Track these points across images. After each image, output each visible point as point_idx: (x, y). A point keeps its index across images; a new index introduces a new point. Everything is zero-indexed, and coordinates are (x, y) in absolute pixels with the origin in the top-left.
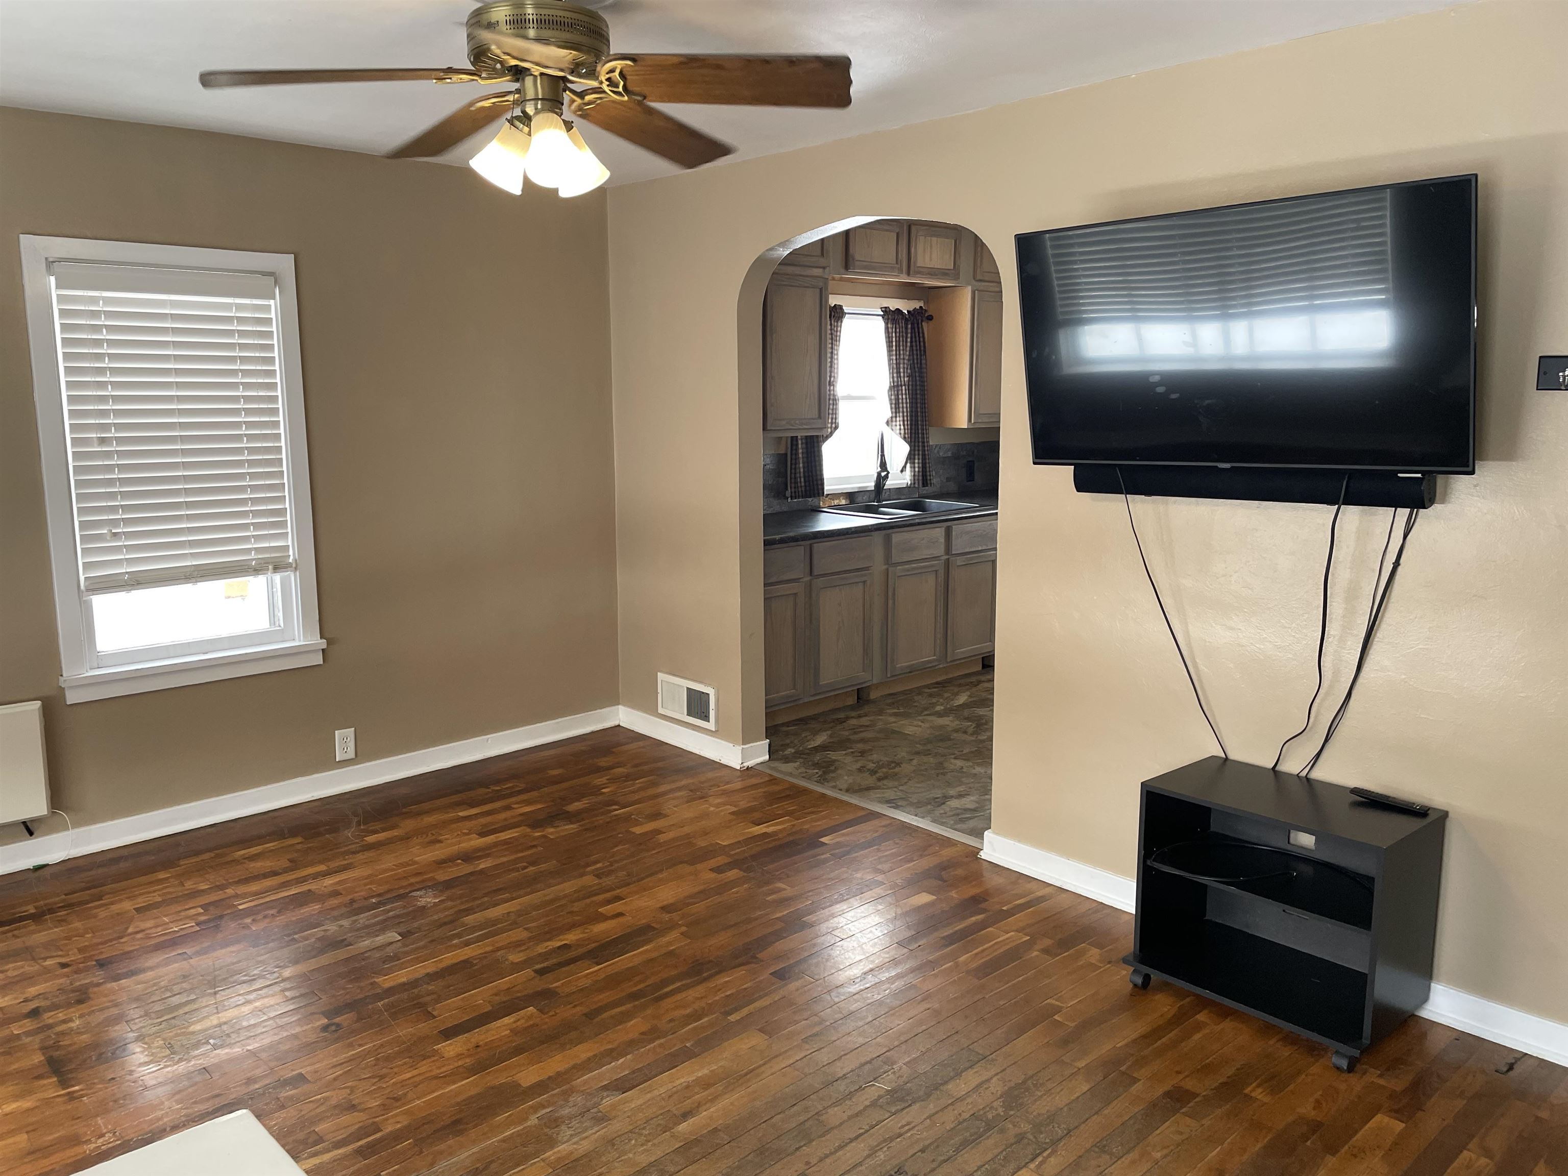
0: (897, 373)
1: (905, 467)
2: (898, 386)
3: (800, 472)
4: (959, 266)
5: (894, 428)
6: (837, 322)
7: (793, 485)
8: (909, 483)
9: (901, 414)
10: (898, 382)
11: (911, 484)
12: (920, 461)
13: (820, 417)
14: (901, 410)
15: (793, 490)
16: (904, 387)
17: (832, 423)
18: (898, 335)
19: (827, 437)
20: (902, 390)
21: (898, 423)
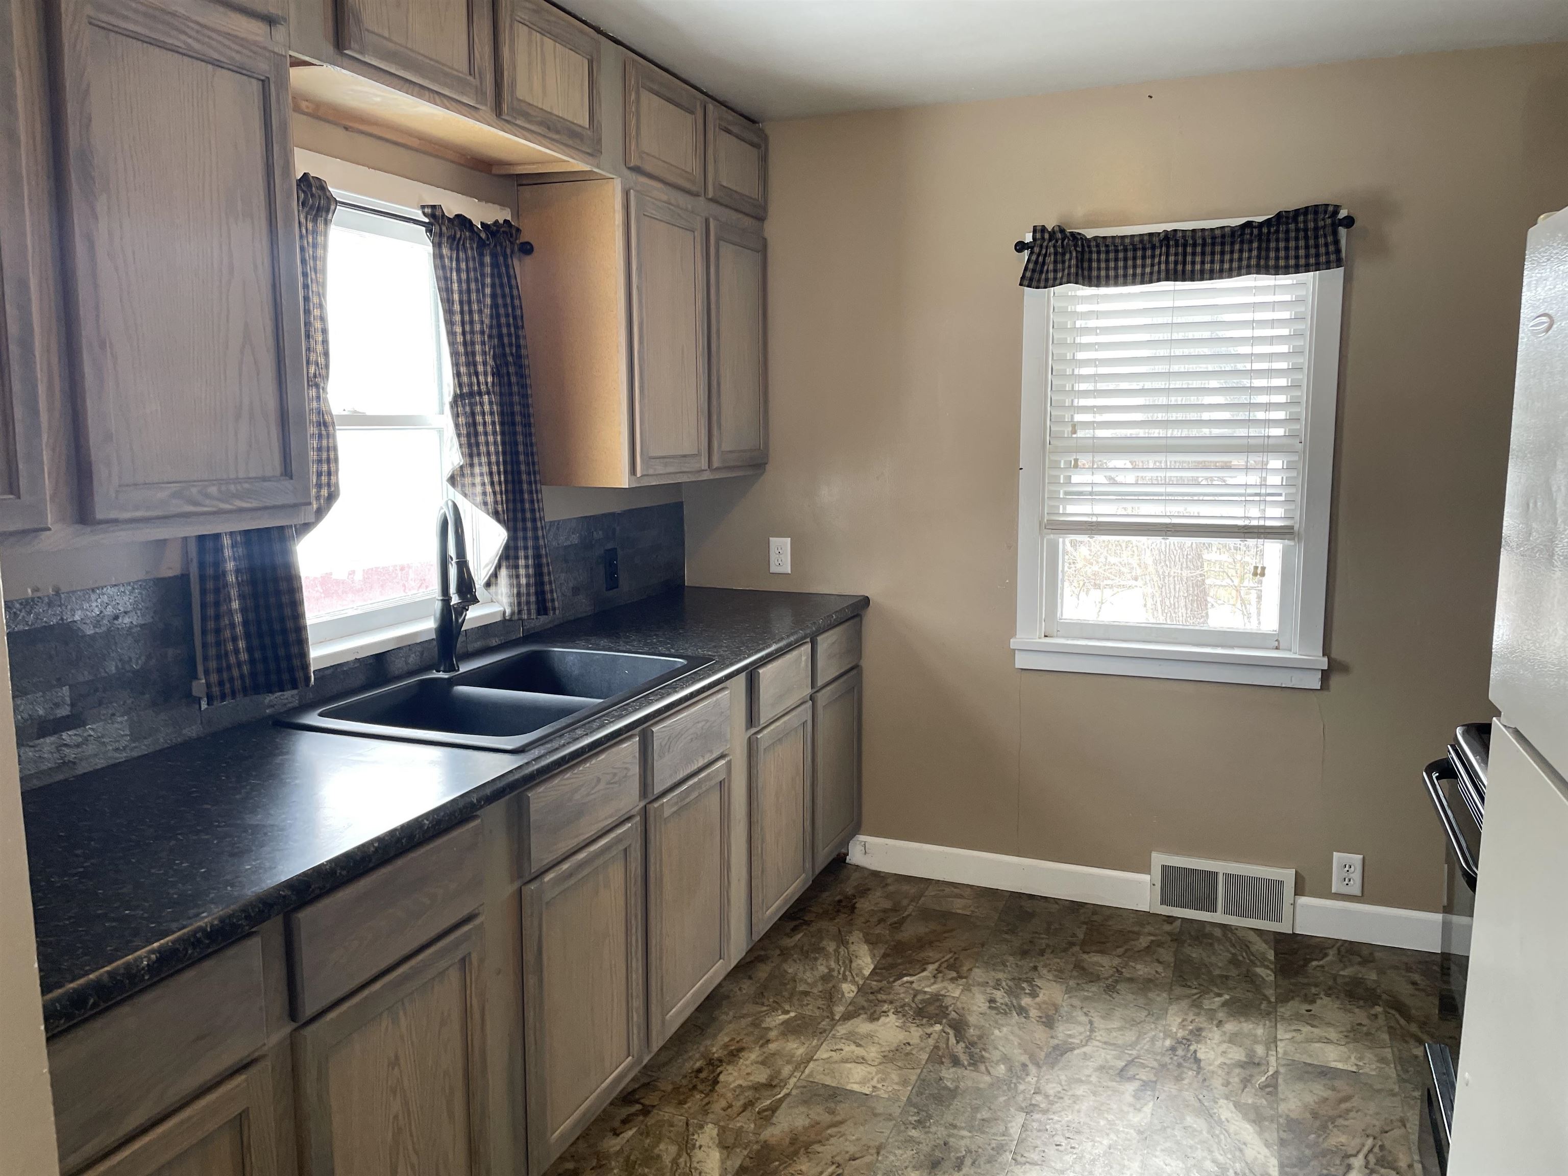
0: (468, 365)
1: (495, 575)
2: (471, 394)
3: (233, 626)
4: (599, 123)
5: (468, 490)
6: (315, 220)
7: (213, 664)
8: (508, 612)
9: (484, 459)
10: (471, 385)
11: (513, 614)
12: (530, 562)
13: (287, 472)
14: (483, 449)
15: (214, 678)
16: (486, 398)
17: (319, 486)
18: (464, 276)
19: (306, 527)
20: (482, 404)
21: (478, 480)
